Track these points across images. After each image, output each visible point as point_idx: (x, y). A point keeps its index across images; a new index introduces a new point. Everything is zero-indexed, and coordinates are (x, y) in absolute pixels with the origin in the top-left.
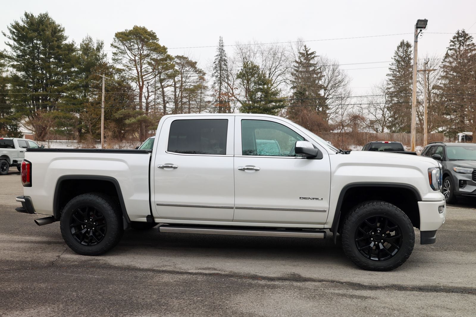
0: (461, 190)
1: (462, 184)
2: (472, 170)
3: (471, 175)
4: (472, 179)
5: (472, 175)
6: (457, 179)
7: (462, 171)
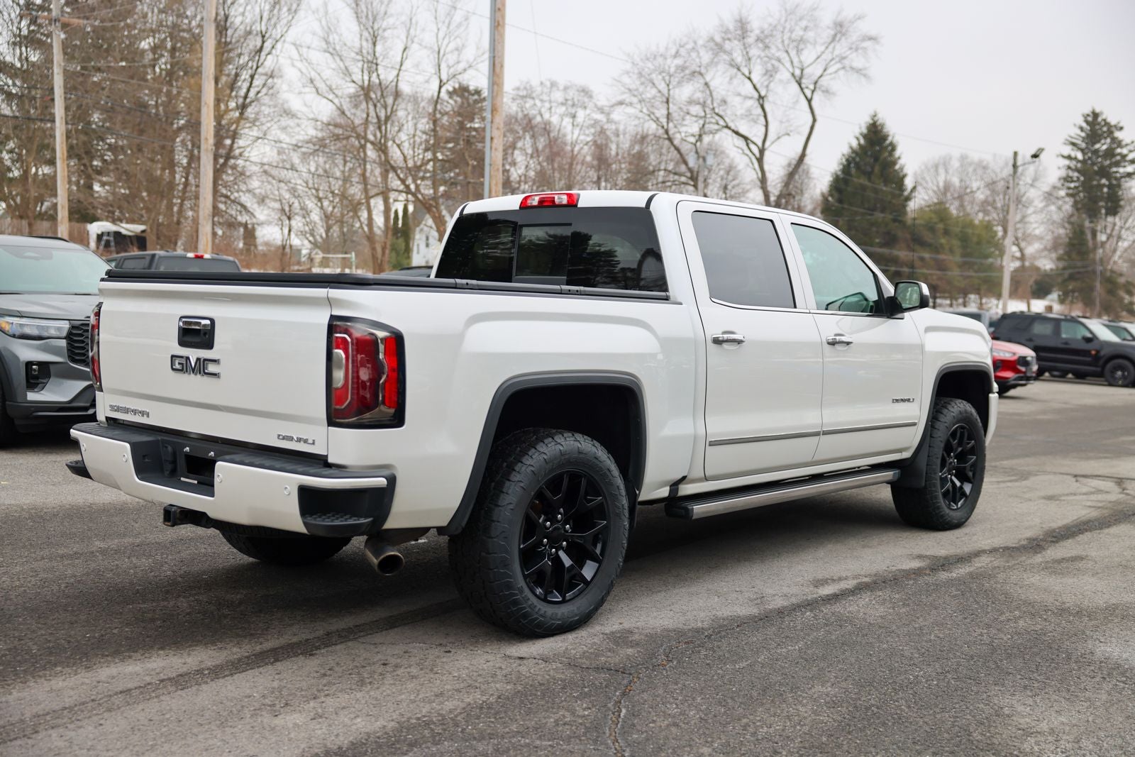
0: (32, 396)
1: (37, 377)
2: (66, 326)
3: (63, 343)
4: (69, 356)
5: (68, 343)
6: (16, 358)
7: (28, 331)
